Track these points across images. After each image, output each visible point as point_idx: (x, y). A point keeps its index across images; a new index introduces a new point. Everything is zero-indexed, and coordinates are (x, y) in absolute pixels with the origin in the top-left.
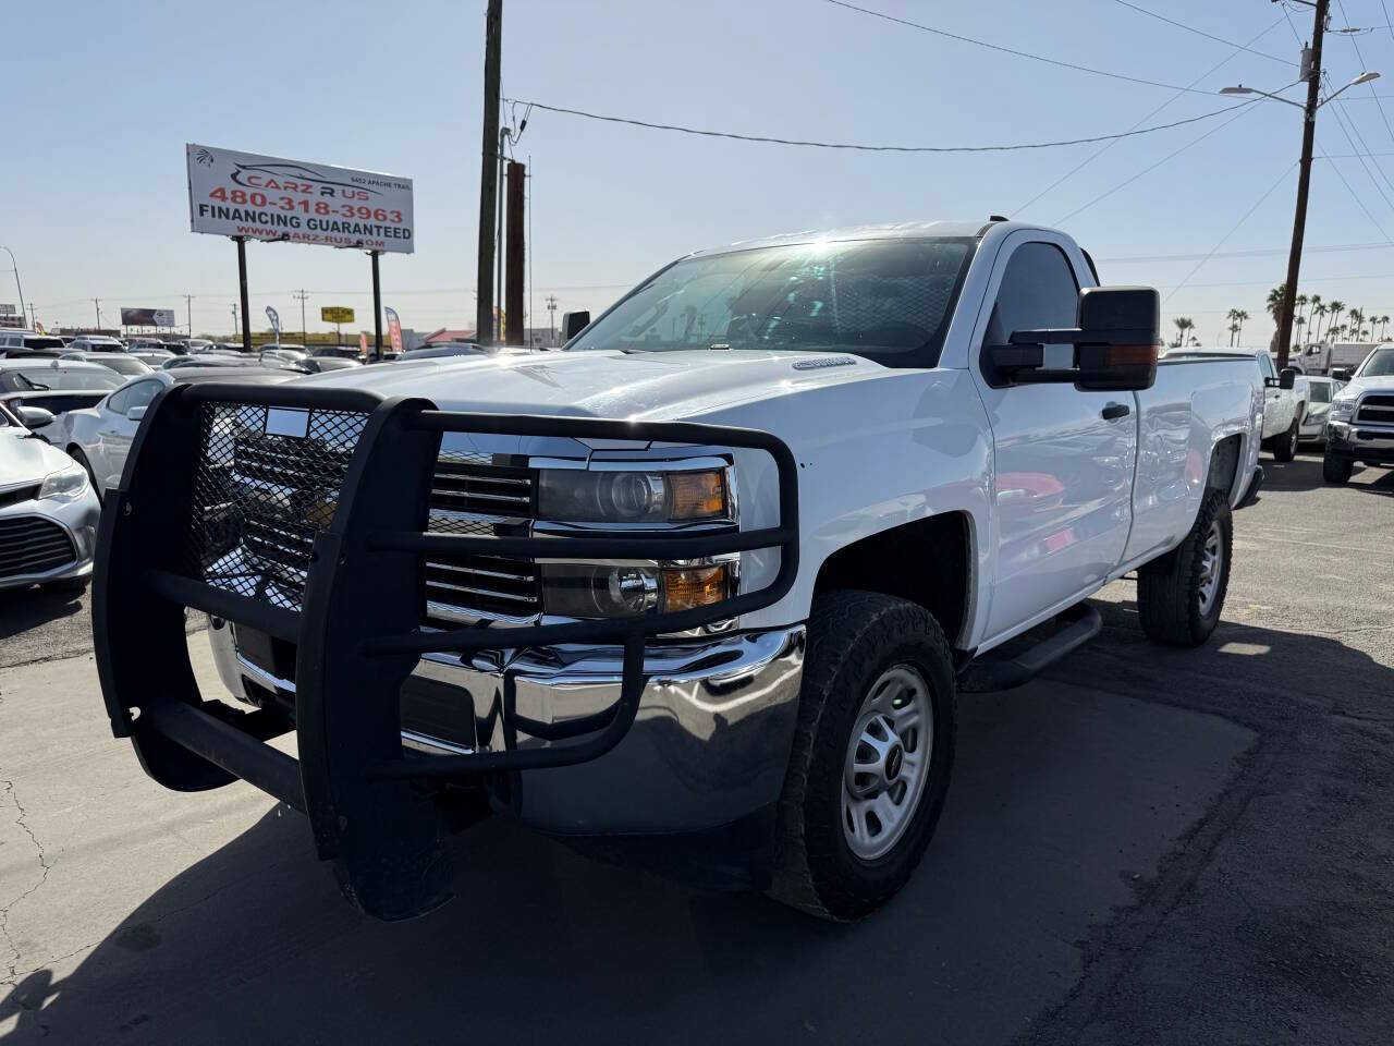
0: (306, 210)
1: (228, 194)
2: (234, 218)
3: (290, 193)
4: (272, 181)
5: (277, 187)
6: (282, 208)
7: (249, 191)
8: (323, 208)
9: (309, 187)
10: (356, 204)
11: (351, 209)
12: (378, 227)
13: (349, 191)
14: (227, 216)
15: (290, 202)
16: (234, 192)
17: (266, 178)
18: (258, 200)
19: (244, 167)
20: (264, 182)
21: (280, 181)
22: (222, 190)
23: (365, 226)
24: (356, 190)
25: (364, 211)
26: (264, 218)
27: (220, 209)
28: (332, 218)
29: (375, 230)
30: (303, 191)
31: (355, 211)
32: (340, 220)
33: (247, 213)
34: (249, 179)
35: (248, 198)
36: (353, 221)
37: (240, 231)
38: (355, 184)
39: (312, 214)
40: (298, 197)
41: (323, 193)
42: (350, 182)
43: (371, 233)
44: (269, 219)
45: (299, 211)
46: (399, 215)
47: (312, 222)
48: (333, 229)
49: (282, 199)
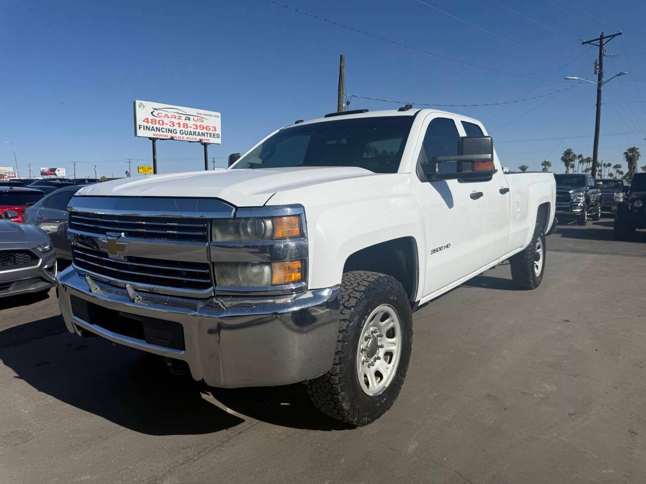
0: (179, 126)
1: (150, 121)
2: (152, 130)
3: (173, 120)
4: (166, 115)
5: (169, 117)
6: (170, 126)
7: (157, 119)
8: (186, 126)
9: (181, 117)
10: (198, 123)
11: (197, 126)
13: (196, 118)
14: (149, 129)
15: (173, 123)
16: (152, 120)
17: (164, 113)
18: (161, 122)
19: (156, 109)
20: (163, 115)
21: (170, 115)
22: (147, 119)
23: (202, 133)
24: (199, 118)
25: (202, 127)
26: (163, 130)
27: (147, 127)
28: (189, 130)
29: (206, 134)
30: (179, 119)
31: (198, 127)
32: (192, 130)
33: (157, 128)
34: (158, 114)
35: (157, 122)
36: (197, 131)
37: (154, 135)
38: (198, 115)
39: (182, 128)
40: (176, 121)
41: (186, 119)
42: (196, 115)
43: (204, 136)
44: (165, 130)
45: (176, 127)
46: (215, 128)
47: (181, 132)
48: (190, 134)
49: (170, 122)
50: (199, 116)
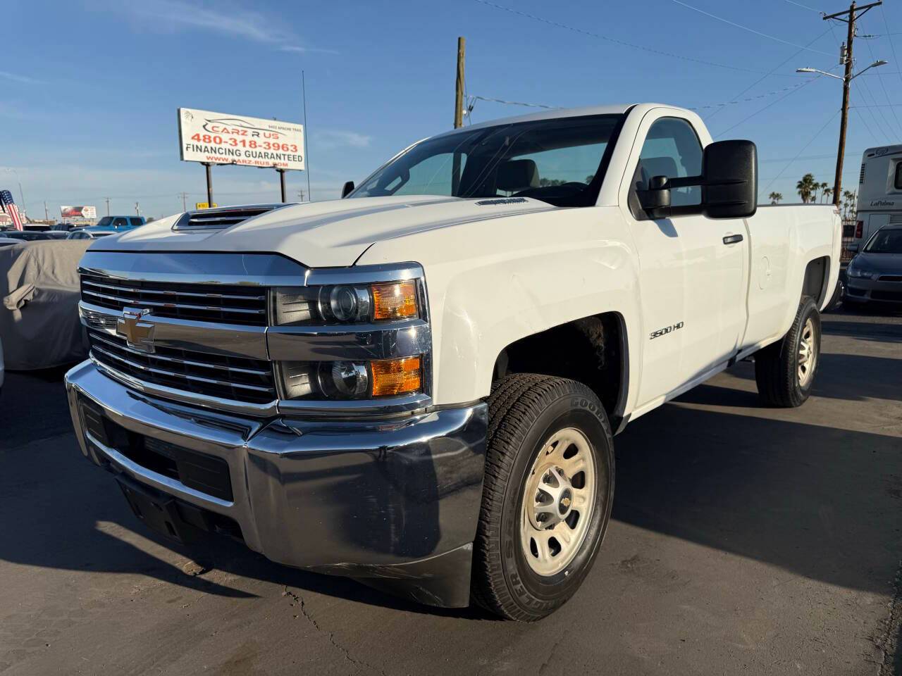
0: (244, 145)
1: (201, 137)
2: (205, 151)
3: (235, 136)
4: (225, 129)
5: (228, 132)
6: (231, 145)
7: (213, 135)
8: (252, 144)
9: (246, 132)
10: (272, 141)
11: (269, 144)
12: (284, 155)
13: (267, 133)
14: (201, 150)
15: (235, 141)
16: (204, 136)
17: (222, 127)
18: (218, 140)
19: (209, 121)
20: (221, 129)
21: (230, 128)
22: (198, 135)
23: (277, 155)
24: (272, 133)
25: (276, 145)
26: (221, 151)
27: (197, 147)
28: (258, 150)
29: (282, 157)
30: (243, 134)
31: (271, 145)
32: (263, 151)
33: (212, 148)
34: (213, 127)
35: (212, 139)
36: (270, 152)
37: (208, 159)
38: (271, 129)
39: (248, 148)
40: (239, 138)
41: (253, 135)
42: (268, 128)
43: (280, 158)
44: (224, 151)
45: (240, 146)
46: (295, 147)
47: (247, 153)
48: (259, 156)
49: (231, 139)
50: (273, 130)
